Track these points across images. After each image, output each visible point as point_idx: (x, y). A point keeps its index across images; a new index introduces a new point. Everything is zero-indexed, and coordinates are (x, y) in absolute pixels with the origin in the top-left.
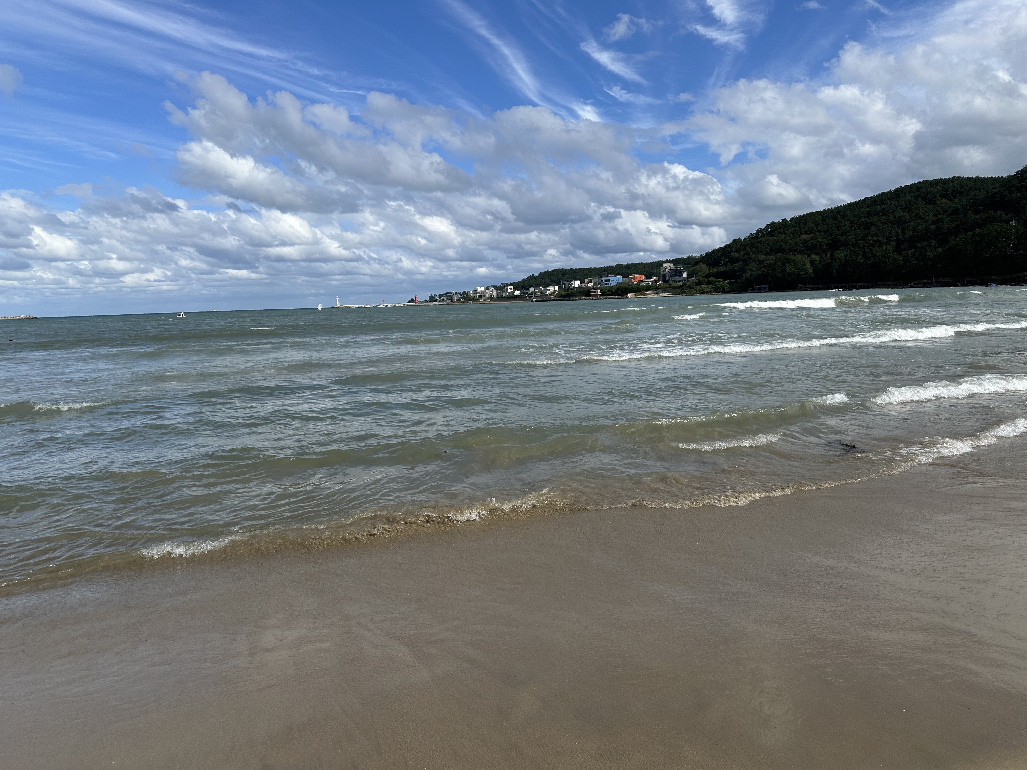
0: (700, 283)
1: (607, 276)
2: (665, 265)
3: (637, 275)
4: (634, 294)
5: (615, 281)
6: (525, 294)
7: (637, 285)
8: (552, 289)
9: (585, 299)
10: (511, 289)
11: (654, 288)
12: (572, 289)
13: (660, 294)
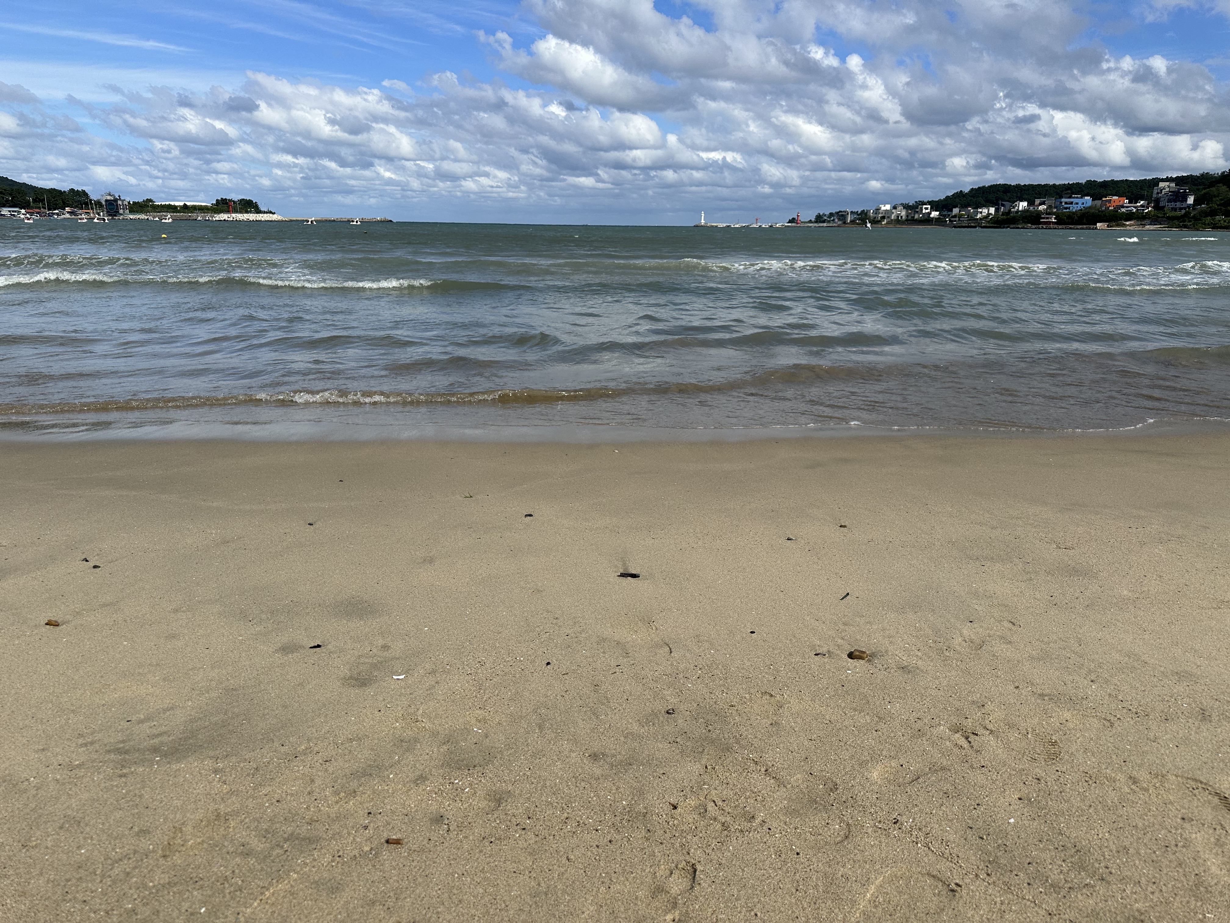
0: (1213, 213)
1: (1070, 197)
2: (1161, 185)
3: (1115, 198)
4: (1106, 224)
5: (1080, 205)
6: (945, 216)
7: (1114, 211)
8: (985, 211)
9: (1031, 228)
10: (926, 209)
11: (1139, 217)
12: (1015, 212)
13: (1148, 227)
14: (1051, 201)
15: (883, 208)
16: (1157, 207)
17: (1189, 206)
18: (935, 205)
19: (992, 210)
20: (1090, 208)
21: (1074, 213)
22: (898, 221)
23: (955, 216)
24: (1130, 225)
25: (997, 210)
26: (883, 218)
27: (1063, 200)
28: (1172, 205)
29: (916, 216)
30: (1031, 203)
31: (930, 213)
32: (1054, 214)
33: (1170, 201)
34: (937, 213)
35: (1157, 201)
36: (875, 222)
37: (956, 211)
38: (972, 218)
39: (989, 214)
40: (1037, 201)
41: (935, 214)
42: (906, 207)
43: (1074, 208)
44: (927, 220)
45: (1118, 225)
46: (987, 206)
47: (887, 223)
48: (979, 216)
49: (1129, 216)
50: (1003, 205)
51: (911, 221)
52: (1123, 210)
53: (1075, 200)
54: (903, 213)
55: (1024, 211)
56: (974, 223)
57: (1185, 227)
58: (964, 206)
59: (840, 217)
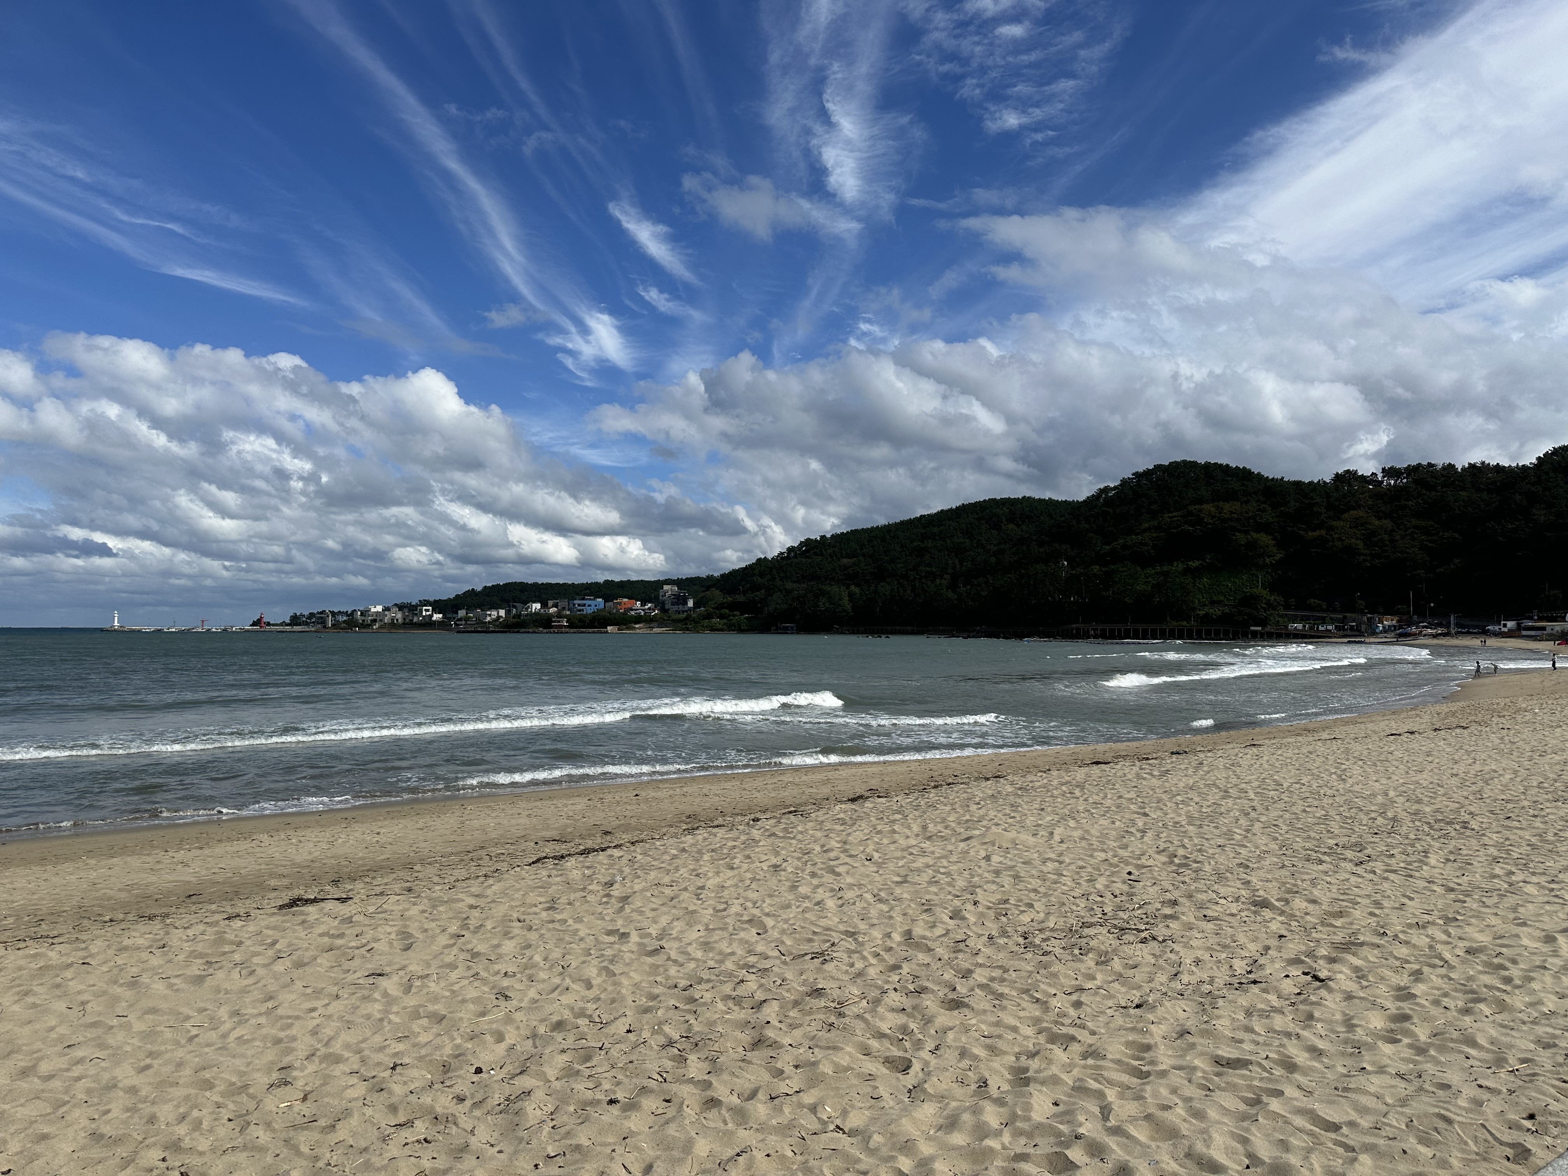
0: (709, 616)
1: (583, 599)
2: (666, 587)
3: (625, 600)
4: (616, 628)
5: (593, 607)
6: (450, 619)
7: (625, 614)
8: (494, 613)
9: (542, 633)
10: (427, 610)
11: (647, 620)
12: (527, 615)
13: (655, 630)
14: (563, 603)
15: (373, 610)
16: (664, 610)
17: (690, 609)
18: (438, 606)
19: (502, 613)
20: (601, 610)
21: (585, 616)
22: (393, 625)
23: (460, 619)
24: (640, 628)
25: (508, 613)
26: (375, 621)
27: (576, 602)
28: (675, 608)
29: (415, 619)
30: (544, 605)
31: (431, 616)
32: (566, 616)
33: (673, 604)
34: (441, 616)
35: (663, 603)
36: (364, 626)
37: (462, 613)
38: (480, 622)
39: (499, 617)
40: (550, 603)
41: (437, 617)
42: (401, 607)
43: (588, 610)
44: (428, 624)
45: (628, 629)
46: (497, 607)
47: (380, 627)
48: (488, 619)
49: (638, 619)
50: (515, 607)
51: (408, 625)
52: (633, 613)
53: (587, 602)
54: (399, 616)
55: (537, 613)
56: (484, 629)
57: (688, 629)
58: (469, 609)
59: (319, 619)
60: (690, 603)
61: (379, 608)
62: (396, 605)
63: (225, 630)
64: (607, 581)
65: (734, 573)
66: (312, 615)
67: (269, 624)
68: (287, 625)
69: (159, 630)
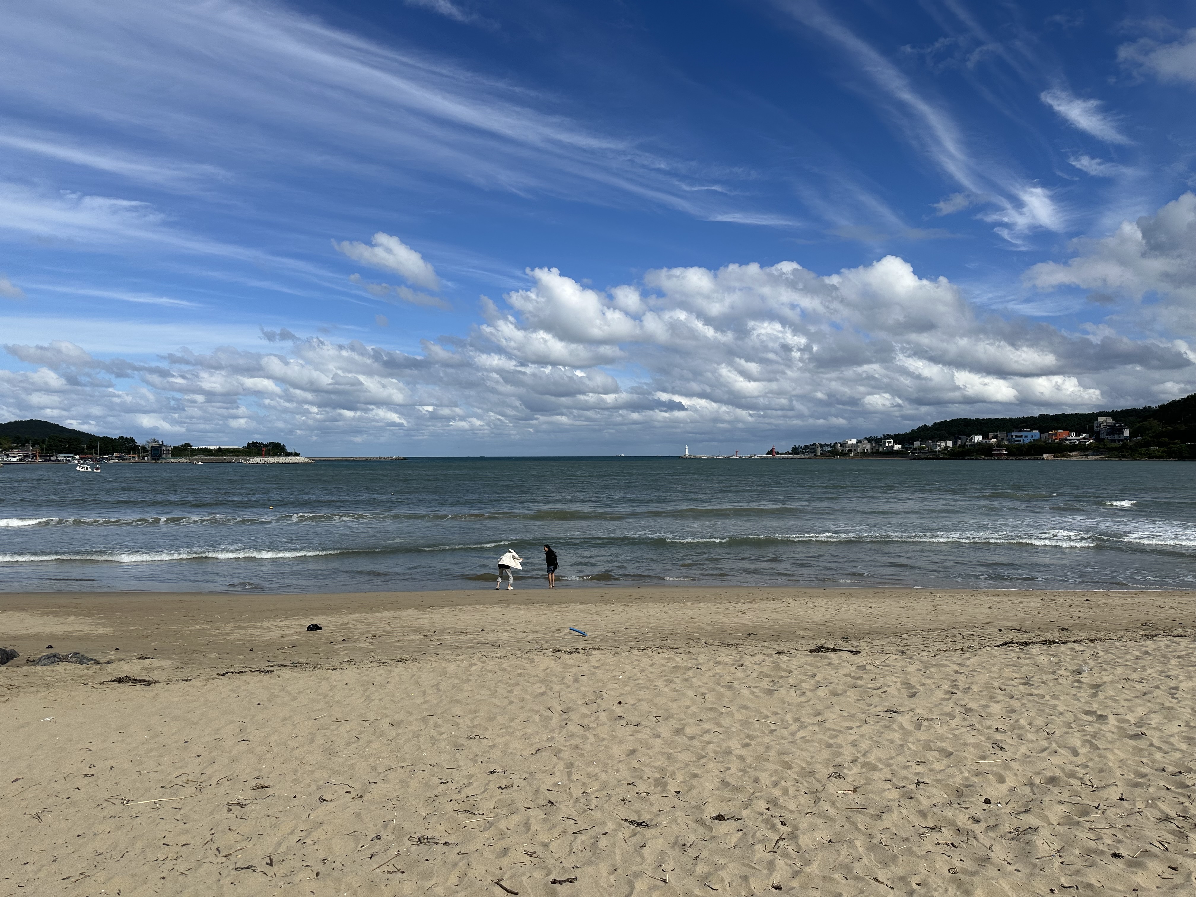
0: (1147, 444)
1: (1020, 431)
2: (1100, 419)
3: (1060, 431)
4: (1052, 455)
5: (1029, 437)
6: (907, 449)
7: (1060, 443)
8: (943, 444)
9: (984, 459)
10: (889, 442)
11: (1082, 449)
12: (970, 445)
13: (1090, 457)
14: (1002, 435)
15: (849, 442)
16: (1098, 439)
17: (1126, 438)
18: (898, 439)
19: (950, 443)
20: (1037, 440)
21: (1022, 445)
22: (864, 453)
23: (916, 449)
24: (1075, 456)
25: (954, 443)
26: (850, 451)
27: (1013, 434)
28: (1111, 437)
29: (881, 449)
30: (986, 437)
31: (893, 446)
32: (1005, 446)
33: (1108, 434)
34: (900, 446)
35: (1098, 433)
36: (843, 454)
37: (917, 444)
38: (932, 451)
39: (947, 447)
40: (991, 435)
41: (897, 447)
42: (869, 440)
43: (1025, 441)
44: (890, 453)
45: (1063, 456)
46: (945, 439)
47: (855, 455)
48: (938, 448)
49: (1073, 448)
50: (960, 439)
51: (875, 453)
52: (1067, 442)
53: (1024, 434)
54: (869, 446)
55: (979, 444)
56: (934, 456)
57: (1124, 457)
58: (923, 440)
59: (811, 449)
60: (1127, 433)
61: (854, 441)
62: (866, 438)
63: (750, 457)
64: (1042, 416)
65: (1174, 404)
66: (806, 446)
67: (778, 453)
68: (790, 454)
69: (712, 458)
